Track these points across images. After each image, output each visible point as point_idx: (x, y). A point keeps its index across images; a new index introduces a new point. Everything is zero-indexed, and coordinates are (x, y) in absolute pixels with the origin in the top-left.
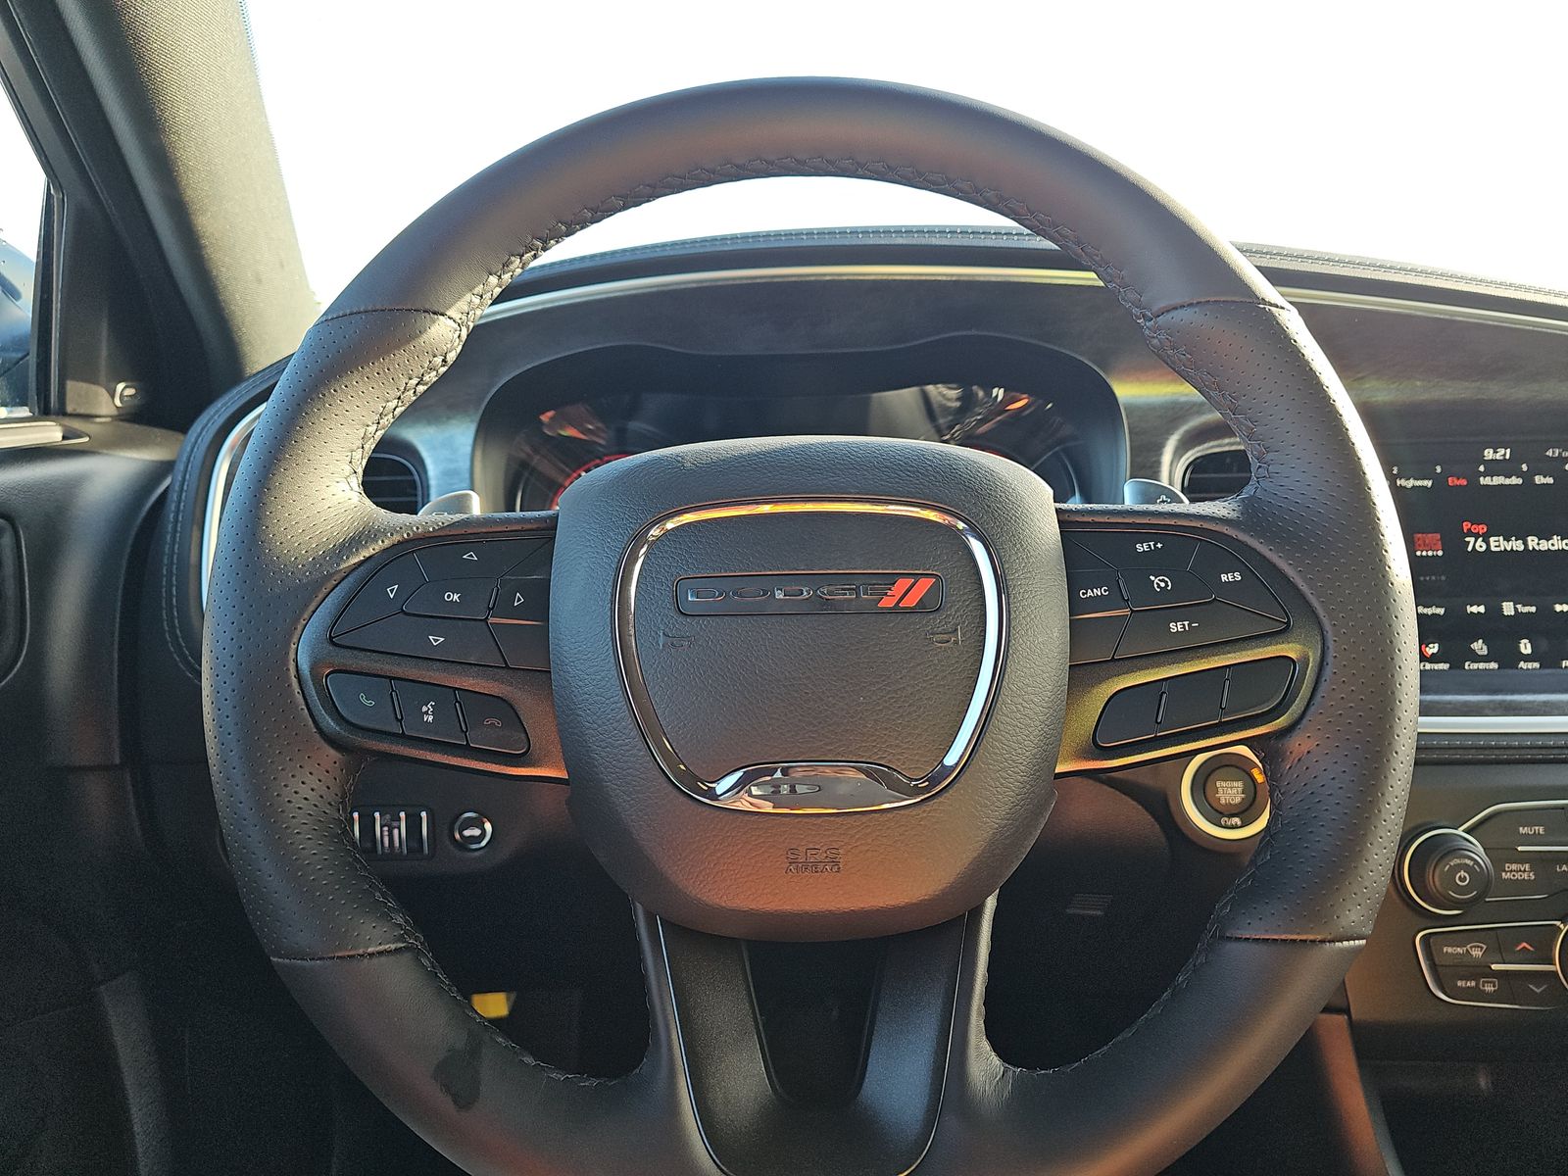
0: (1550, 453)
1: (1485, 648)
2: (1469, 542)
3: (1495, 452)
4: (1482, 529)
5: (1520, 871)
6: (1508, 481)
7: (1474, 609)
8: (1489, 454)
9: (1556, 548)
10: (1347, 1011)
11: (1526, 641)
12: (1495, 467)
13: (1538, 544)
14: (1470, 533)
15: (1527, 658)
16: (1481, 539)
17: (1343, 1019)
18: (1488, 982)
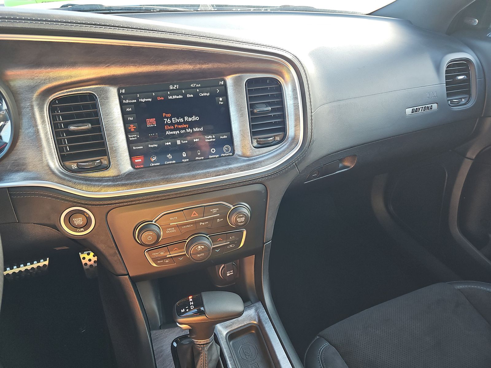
0: (192, 86)
1: (171, 156)
2: (165, 120)
3: (173, 86)
4: (169, 115)
5: (171, 230)
6: (178, 97)
7: (167, 144)
8: (171, 87)
9: (194, 120)
10: (128, 274)
11: (184, 153)
12: (174, 92)
13: (188, 119)
14: (165, 117)
15: (185, 158)
16: (169, 119)
17: (127, 277)
18: (166, 260)
